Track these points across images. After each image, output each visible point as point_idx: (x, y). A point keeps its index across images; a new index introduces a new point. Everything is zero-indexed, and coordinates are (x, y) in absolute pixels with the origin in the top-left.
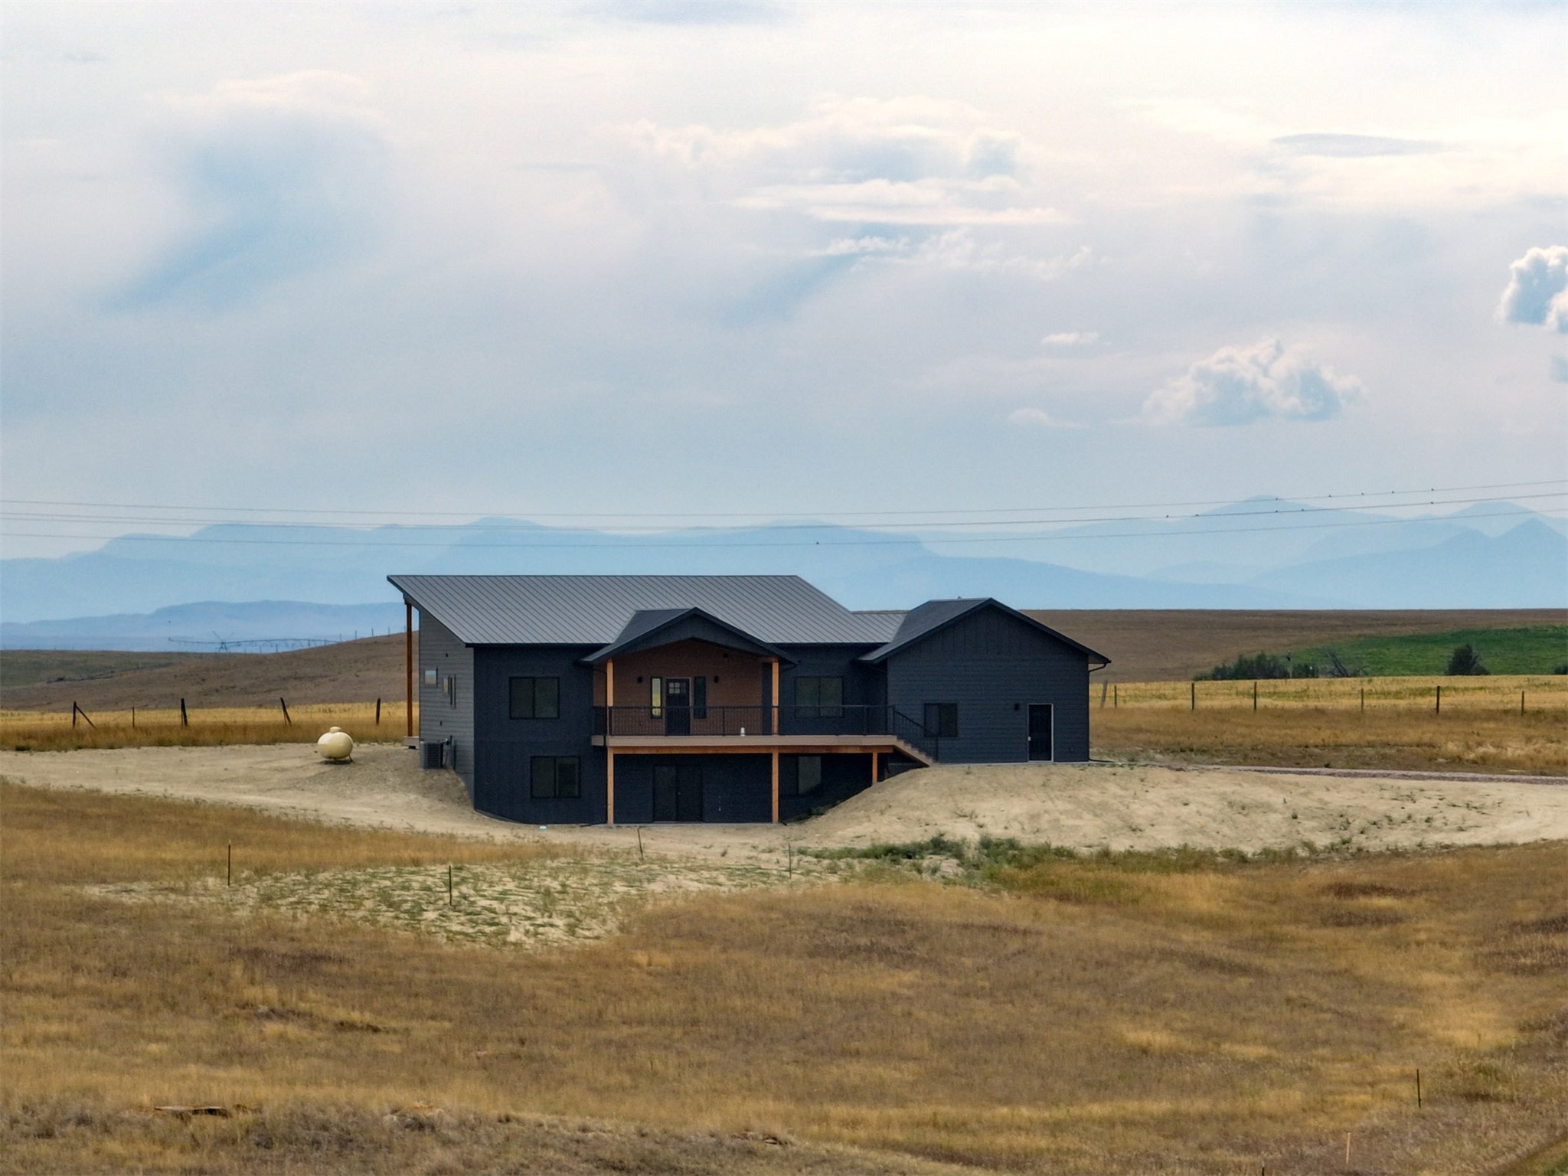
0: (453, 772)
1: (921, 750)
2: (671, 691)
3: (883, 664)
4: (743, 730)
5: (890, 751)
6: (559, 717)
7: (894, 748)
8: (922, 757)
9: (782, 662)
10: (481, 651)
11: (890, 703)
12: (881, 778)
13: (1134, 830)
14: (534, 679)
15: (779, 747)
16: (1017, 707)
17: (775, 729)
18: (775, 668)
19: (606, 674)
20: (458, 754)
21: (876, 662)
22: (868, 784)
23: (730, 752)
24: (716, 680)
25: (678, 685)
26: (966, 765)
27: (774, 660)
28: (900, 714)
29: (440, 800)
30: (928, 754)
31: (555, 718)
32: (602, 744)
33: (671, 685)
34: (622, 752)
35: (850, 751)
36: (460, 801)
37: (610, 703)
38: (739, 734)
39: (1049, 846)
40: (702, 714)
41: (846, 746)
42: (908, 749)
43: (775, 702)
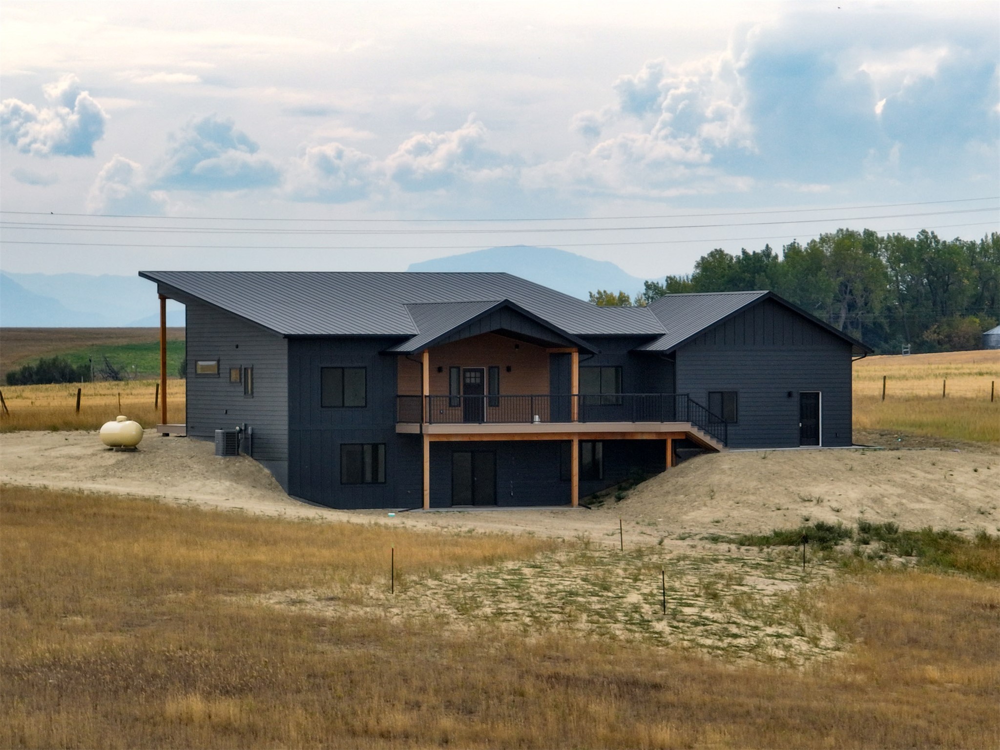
0: (251, 459)
1: (713, 436)
2: (468, 381)
3: (671, 355)
4: (537, 418)
5: (684, 437)
6: (366, 406)
7: (687, 434)
8: (713, 443)
9: (582, 351)
10: (294, 340)
11: (679, 391)
12: (674, 464)
13: (983, 513)
14: (343, 368)
15: (579, 434)
16: (790, 394)
17: (576, 417)
18: (576, 358)
19: (422, 364)
20: (256, 441)
21: (668, 353)
22: (661, 468)
23: (535, 439)
24: (509, 369)
25: (473, 374)
26: (762, 451)
27: (574, 349)
28: (694, 402)
29: (254, 487)
30: (719, 440)
31: (362, 407)
32: (418, 432)
33: (468, 374)
34: (437, 440)
35: (645, 437)
36: (270, 487)
37: (426, 392)
38: (532, 422)
39: (930, 530)
40: (494, 402)
41: (642, 433)
42: (700, 435)
43: (575, 391)
